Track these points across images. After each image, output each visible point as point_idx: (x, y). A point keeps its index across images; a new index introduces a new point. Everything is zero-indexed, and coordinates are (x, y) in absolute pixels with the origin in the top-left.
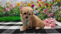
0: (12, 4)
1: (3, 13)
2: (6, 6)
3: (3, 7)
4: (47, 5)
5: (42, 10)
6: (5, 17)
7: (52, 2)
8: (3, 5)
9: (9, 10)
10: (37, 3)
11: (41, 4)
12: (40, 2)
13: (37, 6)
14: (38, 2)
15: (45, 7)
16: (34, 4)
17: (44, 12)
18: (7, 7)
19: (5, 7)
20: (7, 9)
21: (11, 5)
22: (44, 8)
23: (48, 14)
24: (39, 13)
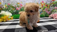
1: (14, 11)
3: (14, 6)
4: (47, 6)
6: (16, 15)
7: (50, 4)
8: (14, 4)
9: (19, 9)
10: (40, 4)
11: (43, 5)
14: (41, 4)
17: (45, 10)
19: (15, 6)
20: (17, 8)
22: (45, 8)
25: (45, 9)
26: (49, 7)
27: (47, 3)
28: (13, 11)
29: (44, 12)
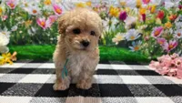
0: (60, 5)
1: (29, 32)
2: (38, 10)
4: (162, 16)
5: (148, 29)
7: (177, 9)
8: (30, 5)
9: (48, 24)
10: (136, 9)
11: (147, 13)
12: (144, 6)
13: (137, 18)
14: (138, 7)
15: (159, 21)
16: (127, 10)
17: (152, 35)
18: (44, 14)
19: (35, 12)
20: (41, 20)
21: (55, 8)
22: (154, 24)
23: (163, 41)
24: (141, 39)
25: (155, 29)
26: (172, 21)
27: (163, 4)
28: (26, 31)
29: (147, 41)
